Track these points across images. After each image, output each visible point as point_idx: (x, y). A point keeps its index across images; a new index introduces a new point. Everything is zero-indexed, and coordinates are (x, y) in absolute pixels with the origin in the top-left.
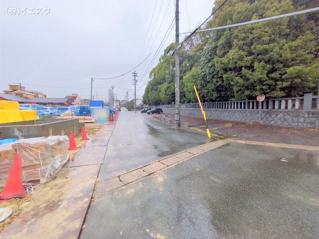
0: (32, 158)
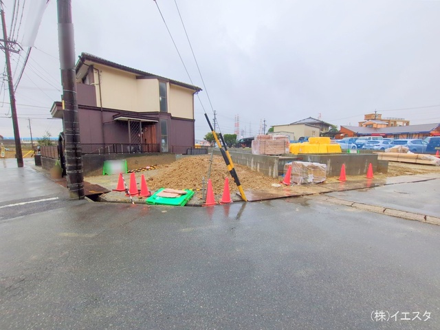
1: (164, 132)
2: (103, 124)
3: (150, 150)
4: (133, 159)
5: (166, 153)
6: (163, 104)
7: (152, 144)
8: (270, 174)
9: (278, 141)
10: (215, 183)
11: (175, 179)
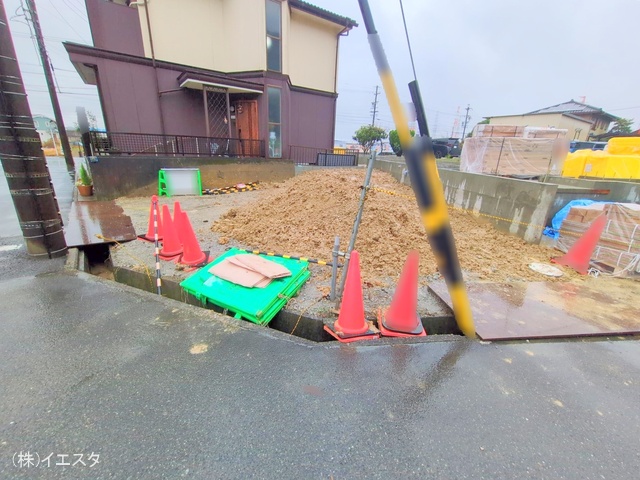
0: (621, 232)
1: (274, 116)
2: (160, 96)
3: (247, 152)
4: (213, 169)
5: (277, 159)
6: (274, 55)
7: (251, 140)
8: (514, 228)
9: (539, 141)
10: (370, 244)
11: (275, 222)
